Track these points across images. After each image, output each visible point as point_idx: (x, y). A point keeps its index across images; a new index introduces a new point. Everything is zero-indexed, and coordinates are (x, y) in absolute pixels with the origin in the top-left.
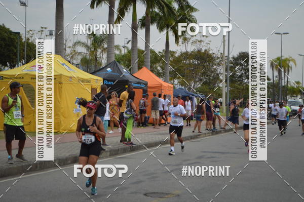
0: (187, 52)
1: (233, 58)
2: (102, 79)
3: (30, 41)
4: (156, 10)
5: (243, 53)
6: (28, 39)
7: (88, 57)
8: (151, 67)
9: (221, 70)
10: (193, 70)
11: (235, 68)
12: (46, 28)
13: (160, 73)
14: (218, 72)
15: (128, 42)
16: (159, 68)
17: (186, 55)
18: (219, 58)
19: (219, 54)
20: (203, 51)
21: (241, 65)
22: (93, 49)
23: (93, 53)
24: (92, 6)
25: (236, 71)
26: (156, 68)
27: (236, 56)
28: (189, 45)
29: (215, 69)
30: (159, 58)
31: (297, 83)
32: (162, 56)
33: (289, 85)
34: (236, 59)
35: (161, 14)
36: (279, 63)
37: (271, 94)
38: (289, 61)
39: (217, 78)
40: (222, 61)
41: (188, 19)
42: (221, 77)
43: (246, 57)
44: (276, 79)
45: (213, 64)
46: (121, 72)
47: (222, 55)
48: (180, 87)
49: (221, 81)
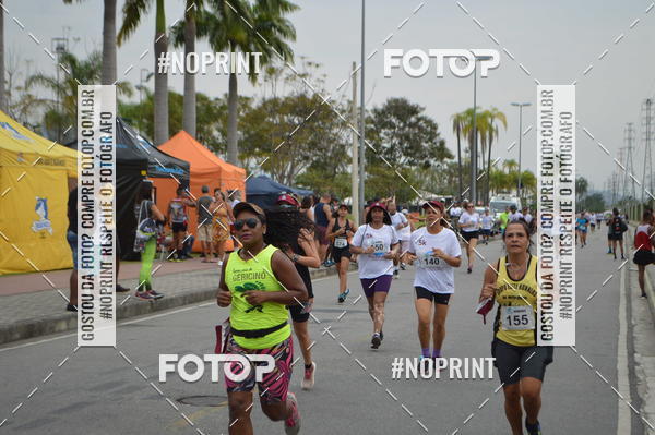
0: (276, 98)
1: (375, 111)
4: (208, 8)
5: (396, 101)
7: (61, 110)
8: (199, 130)
9: (349, 137)
11: (378, 132)
13: (218, 145)
14: (344, 142)
15: (148, 78)
16: (216, 133)
17: (273, 106)
18: (343, 111)
19: (345, 103)
20: (310, 97)
21: (392, 126)
22: (69, 93)
23: (71, 100)
25: (381, 140)
26: (209, 133)
27: (380, 107)
28: (281, 83)
29: (336, 135)
30: (215, 112)
31: (511, 163)
32: (222, 108)
33: (493, 169)
34: (380, 114)
35: (219, 17)
36: (472, 123)
37: (455, 188)
38: (493, 117)
39: (340, 153)
40: (349, 118)
41: (275, 27)
42: (349, 153)
43: (401, 110)
44: (466, 156)
45: (333, 124)
46: (131, 142)
47: (352, 104)
48: (262, 173)
49: (350, 161)
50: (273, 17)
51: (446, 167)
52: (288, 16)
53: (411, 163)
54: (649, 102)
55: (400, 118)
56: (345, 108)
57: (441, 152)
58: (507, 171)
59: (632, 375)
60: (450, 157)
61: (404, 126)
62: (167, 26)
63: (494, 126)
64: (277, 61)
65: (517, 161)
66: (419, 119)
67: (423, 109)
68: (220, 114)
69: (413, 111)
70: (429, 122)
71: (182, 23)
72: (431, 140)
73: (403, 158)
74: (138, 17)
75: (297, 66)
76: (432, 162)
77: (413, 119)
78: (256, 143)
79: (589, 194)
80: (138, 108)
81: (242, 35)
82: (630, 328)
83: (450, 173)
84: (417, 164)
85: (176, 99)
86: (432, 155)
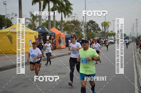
1: (87, 22)
2: (38, 32)
3: (8, 18)
4: (57, 5)
5: (91, 21)
6: (7, 18)
7: (31, 24)
8: (56, 27)
9: (83, 27)
10: (72, 28)
11: (88, 26)
12: (14, 13)
13: (59, 29)
14: (82, 28)
15: (46, 18)
16: (59, 27)
17: (68, 22)
18: (81, 23)
19: (82, 21)
20: (75, 20)
21: (90, 25)
22: (33, 21)
23: (33, 22)
24: (33, 4)
25: (88, 27)
26: (58, 27)
27: (88, 22)
28: (70, 18)
29: (80, 27)
30: (58, 23)
31: (112, 31)
32: (60, 23)
33: (108, 32)
34: (88, 23)
35: (59, 7)
36: (105, 24)
37: (102, 36)
38: (108, 23)
39: (81, 30)
40: (83, 24)
41: (69, 8)
42: (83, 30)
43: (92, 22)
44: (104, 30)
45: (80, 25)
46: (45, 29)
47: (83, 21)
48: (67, 34)
49: (83, 32)
50: (69, 6)
51: (100, 32)
52: (71, 6)
53: (94, 32)
54: (137, 19)
55: (92, 24)
56: (82, 22)
57: (99, 29)
58: (111, 33)
59: (136, 68)
60: (101, 30)
61: (93, 25)
62: (50, 8)
63: (109, 24)
64: (70, 14)
65: (113, 31)
66: (95, 24)
67: (96, 22)
68: (59, 24)
69: (94, 22)
70: (97, 24)
71: (53, 8)
72: (97, 27)
73: (92, 31)
74: (45, 7)
75: (73, 15)
76: (98, 31)
77: (94, 24)
78: (66, 29)
79: (126, 36)
80: (45, 23)
81: (64, 10)
82: (135, 60)
83: (101, 33)
84: (95, 32)
85: (52, 22)
86: (98, 30)
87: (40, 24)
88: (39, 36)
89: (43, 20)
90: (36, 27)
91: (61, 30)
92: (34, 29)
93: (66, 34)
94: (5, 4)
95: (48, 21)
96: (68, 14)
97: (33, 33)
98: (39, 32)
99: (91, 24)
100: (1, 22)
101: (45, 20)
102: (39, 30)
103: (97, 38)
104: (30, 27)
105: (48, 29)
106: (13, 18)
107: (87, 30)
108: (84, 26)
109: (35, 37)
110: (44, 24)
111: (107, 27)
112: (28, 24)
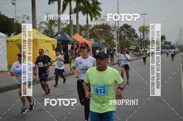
0: (97, 25)
1: (120, 27)
3: (18, 22)
4: (81, 5)
5: (125, 24)
6: (17, 21)
7: (48, 29)
8: (80, 33)
9: (114, 33)
10: (101, 34)
11: (121, 32)
12: (26, 16)
13: (84, 36)
14: (113, 35)
15: (67, 21)
16: (83, 33)
17: (97, 27)
18: (113, 27)
19: (113, 25)
20: (105, 24)
21: (124, 30)
22: (50, 25)
23: (50, 27)
24: (49, 4)
25: (122, 34)
26: (82, 34)
27: (121, 26)
28: (98, 22)
29: (111, 33)
30: (83, 28)
32: (85, 27)
33: (148, 40)
34: (122, 28)
35: (84, 7)
36: (143, 29)
38: (148, 27)
39: (112, 37)
40: (115, 29)
42: (114, 37)
43: (126, 26)
44: (142, 37)
45: (110, 31)
46: (66, 36)
47: (115, 26)
48: (95, 42)
49: (115, 39)
50: (96, 6)
51: (137, 39)
52: (100, 6)
53: (129, 39)
57: (136, 36)
60: (138, 37)
61: (127, 30)
62: (72, 9)
63: (148, 29)
64: (97, 17)
66: (131, 29)
67: (131, 26)
68: (84, 29)
69: (129, 27)
70: (133, 29)
71: (75, 8)
72: (134, 33)
73: (127, 38)
74: (66, 7)
76: (134, 39)
77: (129, 29)
78: (93, 35)
79: (171, 45)
80: (65, 28)
81: (90, 10)
83: (138, 41)
84: (131, 39)
85: (75, 26)
86: (134, 37)
87: (59, 29)
88: (58, 45)
89: (62, 24)
90: (54, 33)
91: (86, 37)
92: (51, 36)
93: (93, 43)
94: (14, 4)
95: (69, 26)
96: (95, 16)
97: (50, 41)
98: (57, 40)
99: (126, 28)
100: (9, 28)
101: (65, 24)
102: (57, 37)
103: (133, 47)
104: (47, 33)
105: (69, 35)
106: (25, 22)
107: (120, 36)
108: (116, 32)
109: (53, 46)
110: (64, 30)
111: (146, 33)
112: (43, 30)
